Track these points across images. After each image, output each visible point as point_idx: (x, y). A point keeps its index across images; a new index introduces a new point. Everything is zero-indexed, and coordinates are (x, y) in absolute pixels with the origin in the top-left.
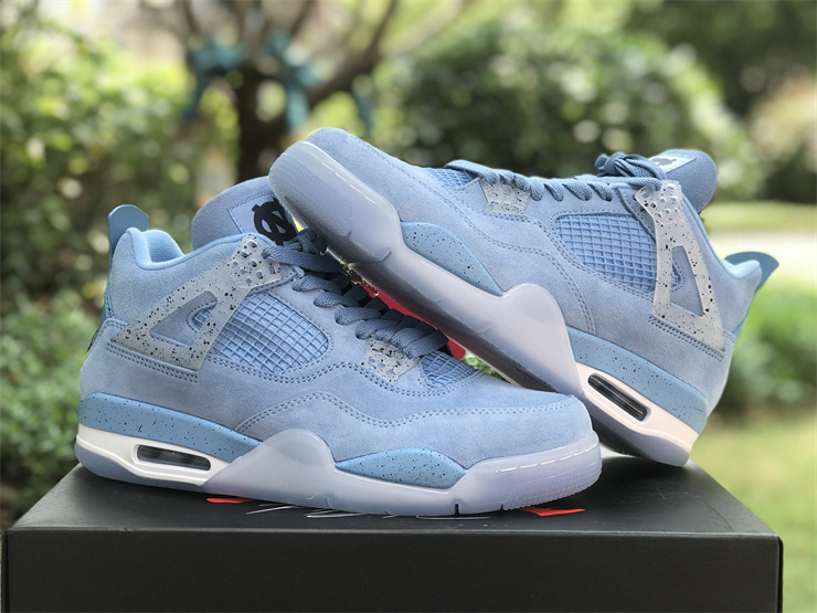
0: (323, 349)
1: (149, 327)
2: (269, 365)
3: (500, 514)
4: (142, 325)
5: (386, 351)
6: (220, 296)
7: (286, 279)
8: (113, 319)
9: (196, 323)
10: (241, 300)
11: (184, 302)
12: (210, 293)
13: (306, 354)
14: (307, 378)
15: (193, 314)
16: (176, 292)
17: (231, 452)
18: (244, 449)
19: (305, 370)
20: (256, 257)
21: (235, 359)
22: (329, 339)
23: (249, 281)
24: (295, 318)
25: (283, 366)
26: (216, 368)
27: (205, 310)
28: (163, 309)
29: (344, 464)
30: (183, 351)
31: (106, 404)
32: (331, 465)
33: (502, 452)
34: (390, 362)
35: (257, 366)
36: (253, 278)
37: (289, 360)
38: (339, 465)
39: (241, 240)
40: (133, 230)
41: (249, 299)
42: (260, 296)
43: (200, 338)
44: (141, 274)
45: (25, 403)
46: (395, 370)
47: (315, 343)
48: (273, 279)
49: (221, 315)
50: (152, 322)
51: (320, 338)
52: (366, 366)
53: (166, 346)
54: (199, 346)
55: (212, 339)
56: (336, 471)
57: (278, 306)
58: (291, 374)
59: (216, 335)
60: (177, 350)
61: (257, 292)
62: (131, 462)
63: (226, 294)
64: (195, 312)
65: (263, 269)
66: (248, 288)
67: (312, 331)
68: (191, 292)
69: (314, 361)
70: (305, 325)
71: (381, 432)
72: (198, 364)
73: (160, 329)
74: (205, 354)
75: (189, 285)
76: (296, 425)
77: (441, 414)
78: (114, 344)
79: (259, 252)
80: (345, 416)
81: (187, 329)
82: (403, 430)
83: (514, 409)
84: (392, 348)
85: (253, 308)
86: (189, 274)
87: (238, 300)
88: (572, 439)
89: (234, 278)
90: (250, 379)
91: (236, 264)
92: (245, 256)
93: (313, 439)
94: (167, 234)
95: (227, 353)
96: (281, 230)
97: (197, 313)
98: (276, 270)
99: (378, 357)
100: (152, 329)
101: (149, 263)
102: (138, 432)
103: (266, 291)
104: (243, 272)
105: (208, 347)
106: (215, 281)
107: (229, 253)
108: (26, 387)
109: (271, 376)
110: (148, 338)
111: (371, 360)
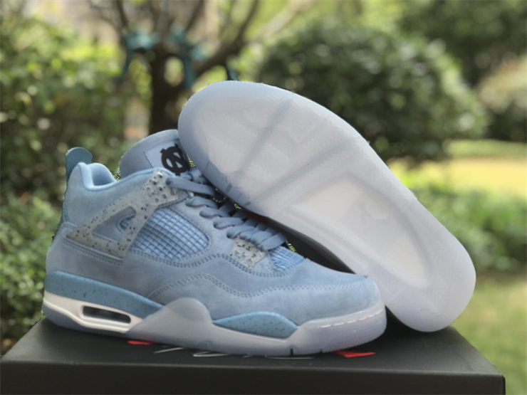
0: (205, 245)
1: (92, 229)
2: (170, 256)
3: (320, 356)
4: (86, 227)
5: (247, 247)
6: (138, 209)
7: (181, 199)
8: (68, 223)
9: (123, 227)
10: (152, 212)
11: (114, 213)
12: (131, 208)
13: (194, 249)
14: (195, 264)
15: (120, 221)
16: (109, 207)
17: (144, 311)
18: (153, 310)
19: (194, 258)
20: (162, 184)
21: (148, 251)
22: (209, 238)
23: (157, 200)
24: (187, 224)
25: (179, 256)
26: (135, 256)
27: (129, 219)
28: (100, 217)
29: (219, 321)
30: (113, 245)
31: (63, 278)
32: (209, 322)
33: (321, 314)
34: (249, 254)
35: (162, 256)
36: (160, 197)
37: (183, 252)
38: (216, 322)
39: (152, 172)
40: (82, 164)
41: (157, 212)
42: (165, 210)
43: (124, 236)
44: (87, 194)
45: (11, 264)
46: (253, 259)
47: (201, 241)
48: (173, 199)
49: (139, 222)
50: (93, 226)
51: (203, 237)
52: (233, 257)
53: (102, 241)
54: (124, 242)
55: (133, 238)
56: (213, 326)
57: (176, 217)
58: (184, 261)
59: (135, 235)
60: (110, 244)
61: (163, 207)
62: (78, 316)
63: (142, 209)
64: (122, 219)
65: (167, 192)
66: (156, 205)
67: (199, 233)
68: (118, 207)
69: (200, 253)
70: (193, 229)
71: (242, 300)
72: (124, 253)
73: (99, 230)
74: (128, 248)
75: (118, 202)
76: (186, 295)
77: (282, 289)
78: (68, 239)
79: (164, 180)
80: (220, 290)
81: (117, 231)
82: (257, 299)
83: (330, 286)
84: (250, 244)
85: (160, 217)
86: (119, 194)
87: (150, 212)
88: (367, 306)
89: (147, 198)
90: (158, 264)
91: (148, 188)
92: (155, 183)
93: (198, 304)
94: (104, 166)
95: (143, 247)
96: (179, 166)
97: (123, 220)
98: (175, 192)
99: (241, 250)
100: (93, 230)
101: (91, 186)
102: (83, 298)
103: (169, 206)
104: (153, 194)
105: (130, 243)
106: (135, 200)
107: (144, 181)
108: (12, 253)
109: (171, 262)
110: (91, 236)
111: (237, 253)
